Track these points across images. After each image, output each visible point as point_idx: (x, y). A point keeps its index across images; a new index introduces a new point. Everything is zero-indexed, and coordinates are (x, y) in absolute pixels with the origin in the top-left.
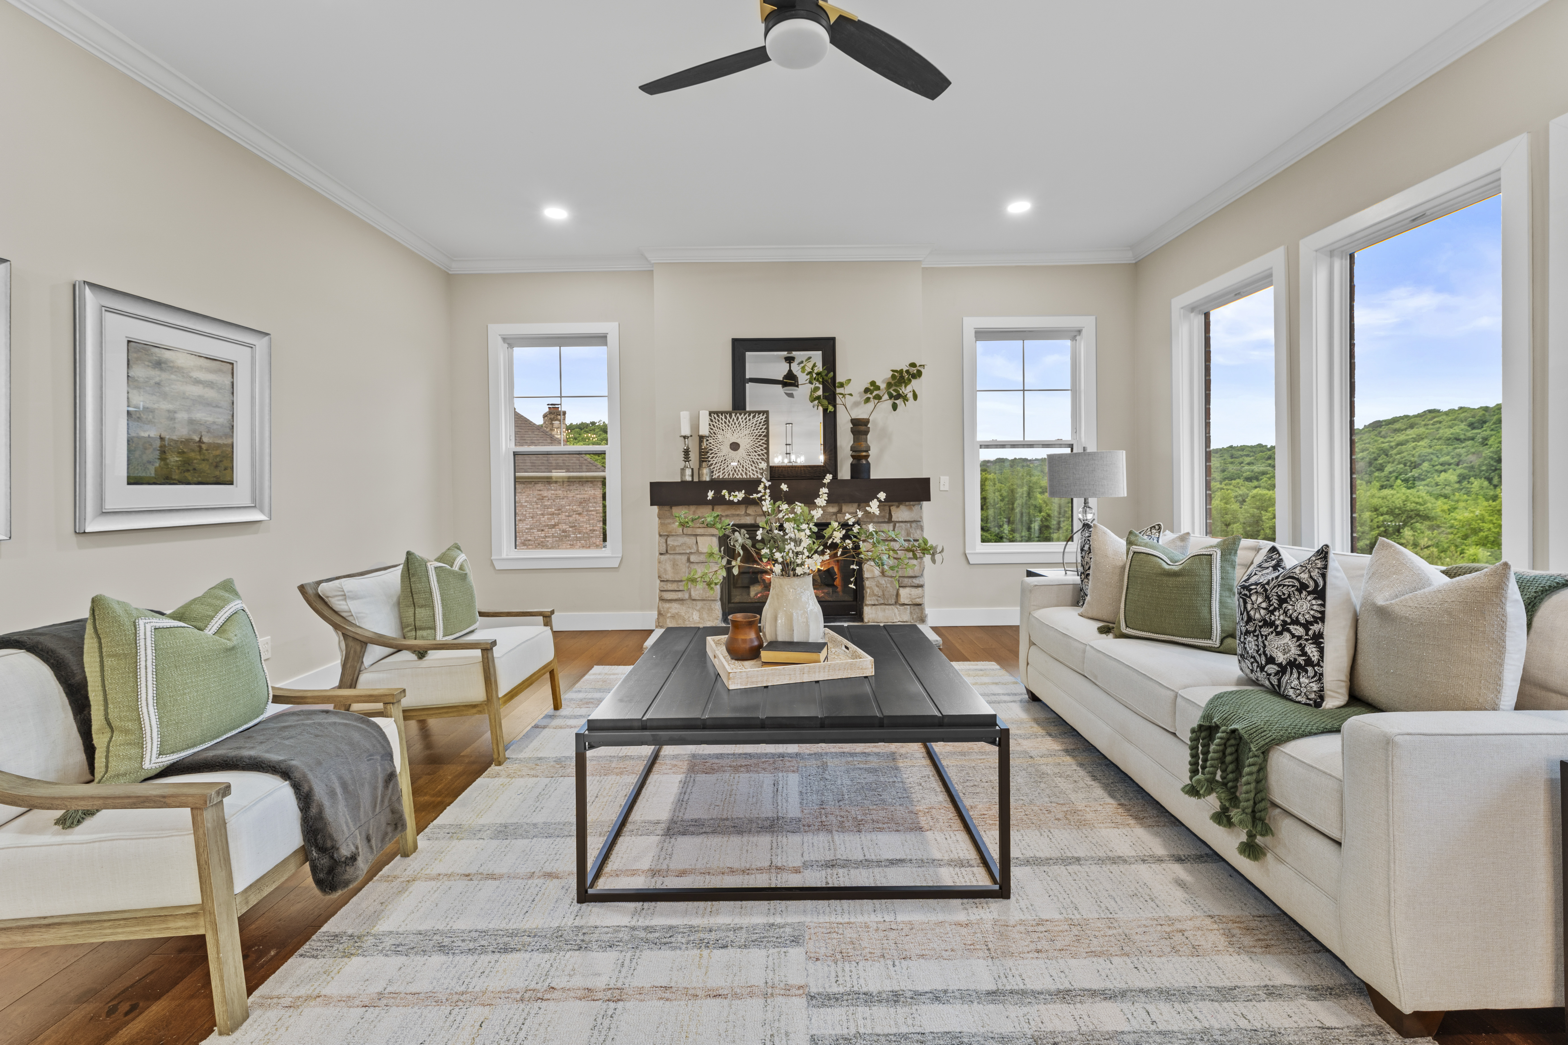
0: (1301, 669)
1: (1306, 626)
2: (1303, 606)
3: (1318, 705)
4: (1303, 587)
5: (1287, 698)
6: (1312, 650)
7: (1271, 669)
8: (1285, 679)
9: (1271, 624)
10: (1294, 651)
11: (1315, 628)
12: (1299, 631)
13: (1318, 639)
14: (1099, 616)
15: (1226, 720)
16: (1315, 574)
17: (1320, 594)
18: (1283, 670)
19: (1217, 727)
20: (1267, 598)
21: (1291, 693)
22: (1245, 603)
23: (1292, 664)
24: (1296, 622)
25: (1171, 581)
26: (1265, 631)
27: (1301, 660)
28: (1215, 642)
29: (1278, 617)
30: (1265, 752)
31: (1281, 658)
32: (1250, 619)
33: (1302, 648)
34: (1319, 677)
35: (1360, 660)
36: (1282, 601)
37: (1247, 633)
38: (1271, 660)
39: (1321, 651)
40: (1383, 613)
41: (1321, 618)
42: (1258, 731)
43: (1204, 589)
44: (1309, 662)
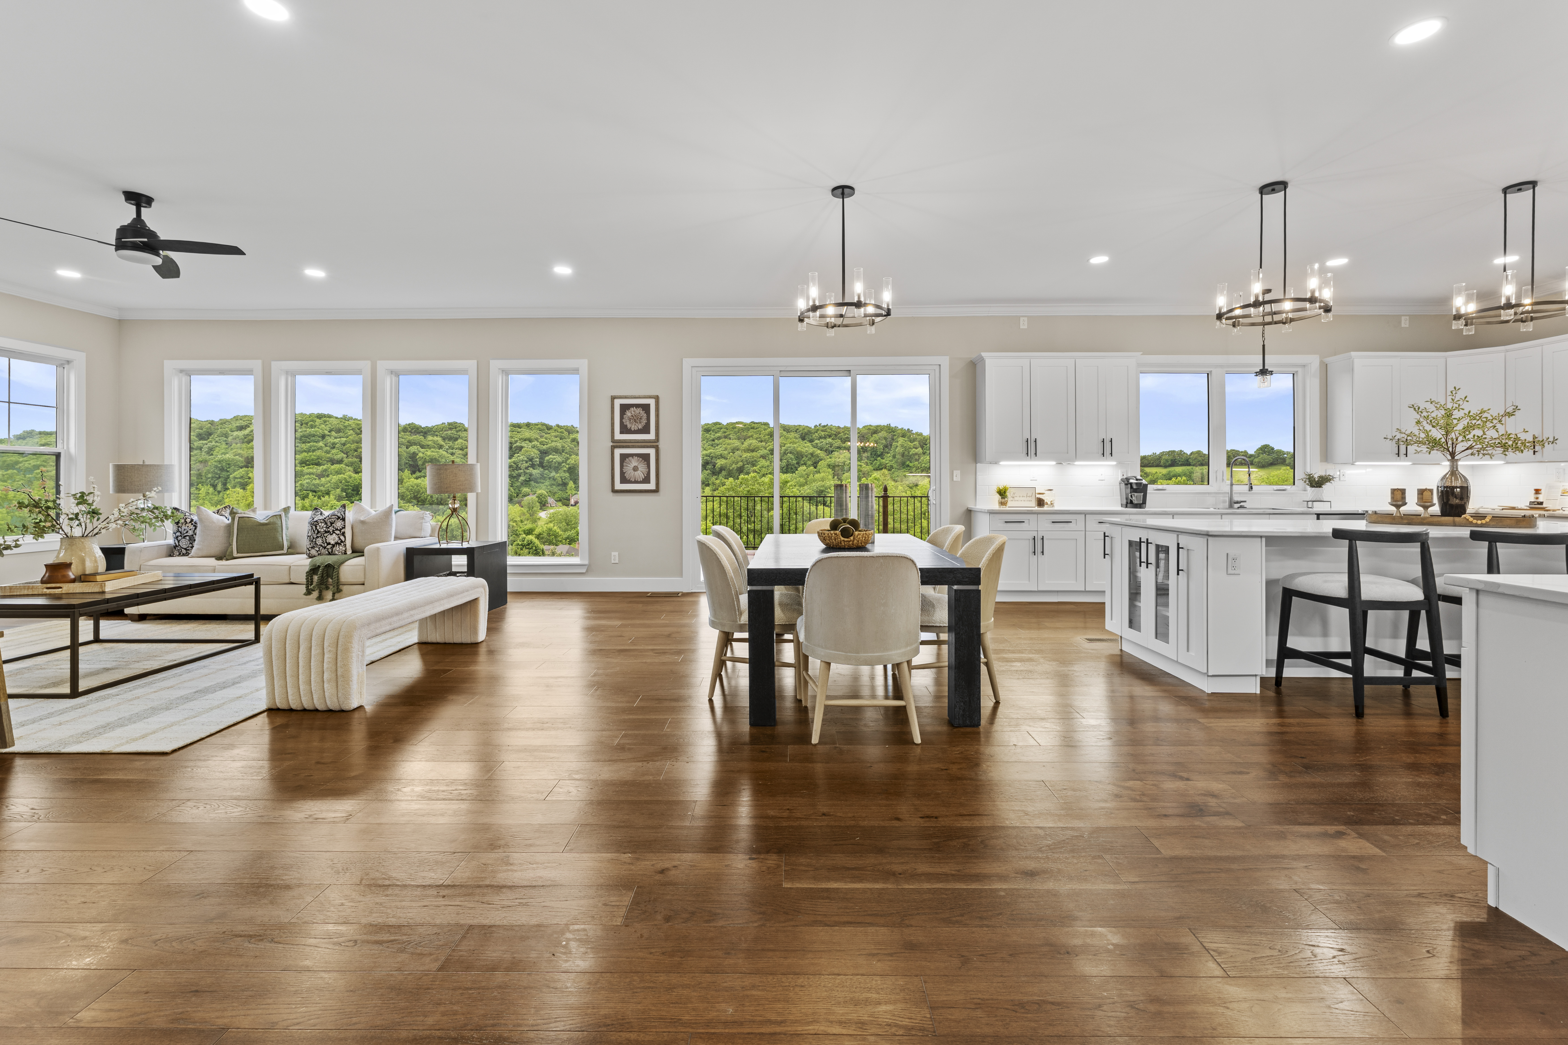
0: (339, 544)
1: (340, 530)
2: (339, 524)
3: (345, 553)
4: (339, 518)
5: (336, 554)
6: (342, 538)
7: (329, 547)
8: (334, 549)
9: (329, 532)
10: (337, 539)
11: (343, 530)
12: (338, 532)
13: (343, 534)
14: (209, 556)
15: (322, 564)
16: (342, 513)
17: (344, 519)
18: (333, 546)
19: (319, 567)
20: (326, 523)
21: (337, 552)
22: (316, 527)
23: (337, 543)
24: (337, 530)
25: (265, 528)
26: (326, 535)
27: (339, 541)
28: (285, 551)
29: (331, 529)
30: (339, 567)
31: (333, 542)
32: (318, 532)
33: (339, 537)
34: (345, 545)
35: (355, 539)
36: (332, 523)
37: (317, 537)
38: (329, 544)
39: (345, 537)
40: (363, 522)
41: (344, 528)
42: (336, 562)
43: (280, 530)
44: (342, 542)
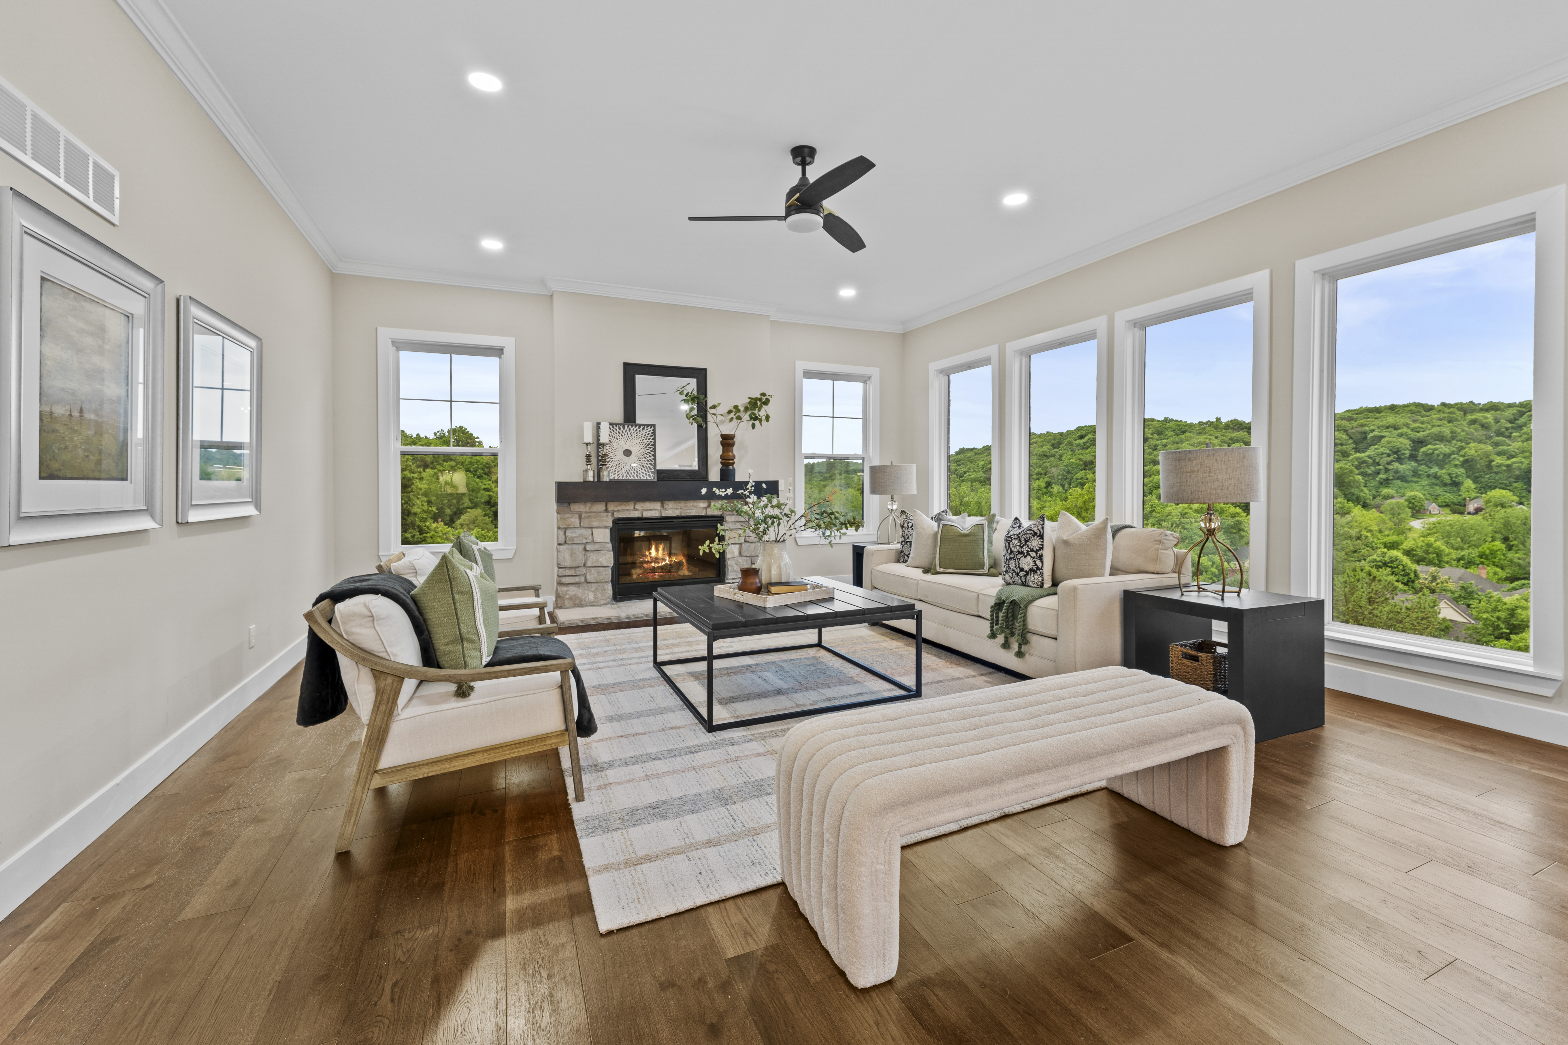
0: (1035, 572)
1: (1036, 552)
2: (1035, 543)
3: (1042, 587)
4: (1035, 533)
5: (1029, 586)
6: (1038, 563)
7: (1022, 574)
8: (1028, 577)
9: (1022, 553)
10: (1032, 564)
11: (1040, 552)
12: (1033, 554)
13: (1041, 557)
14: (920, 565)
15: (1008, 598)
16: (1040, 528)
17: (1041, 537)
18: (1027, 573)
19: (1004, 602)
20: (1020, 541)
21: (1031, 583)
22: (1009, 544)
23: (1031, 570)
24: (1032, 550)
25: (965, 539)
26: (1019, 556)
27: (1035, 568)
28: (986, 571)
29: (1025, 549)
30: (1026, 607)
31: (1026, 568)
32: (1012, 552)
33: (1035, 562)
34: (1042, 574)
35: (1056, 566)
36: (1026, 541)
37: (1010, 559)
38: (1022, 570)
39: (1042, 563)
40: (1066, 543)
41: (1042, 548)
42: (1023, 599)
43: (981, 543)
44: (1038, 568)
